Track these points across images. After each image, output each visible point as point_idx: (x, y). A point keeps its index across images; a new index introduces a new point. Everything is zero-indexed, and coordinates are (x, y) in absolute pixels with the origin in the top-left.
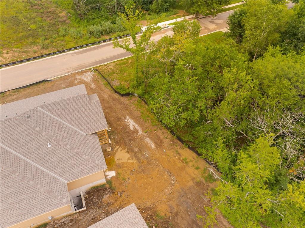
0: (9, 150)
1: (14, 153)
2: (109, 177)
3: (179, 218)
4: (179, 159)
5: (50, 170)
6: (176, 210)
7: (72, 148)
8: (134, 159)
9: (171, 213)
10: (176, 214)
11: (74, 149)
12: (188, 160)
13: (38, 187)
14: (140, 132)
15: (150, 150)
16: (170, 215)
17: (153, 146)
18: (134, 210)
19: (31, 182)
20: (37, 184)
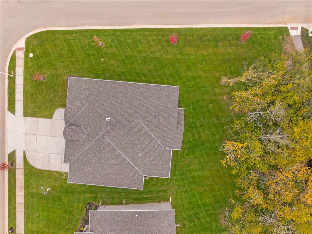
0: (116, 148)
1: (119, 150)
5: (137, 166)
7: (153, 160)
11: (154, 161)
13: (129, 176)
18: (173, 216)
19: (125, 173)
20: (128, 175)
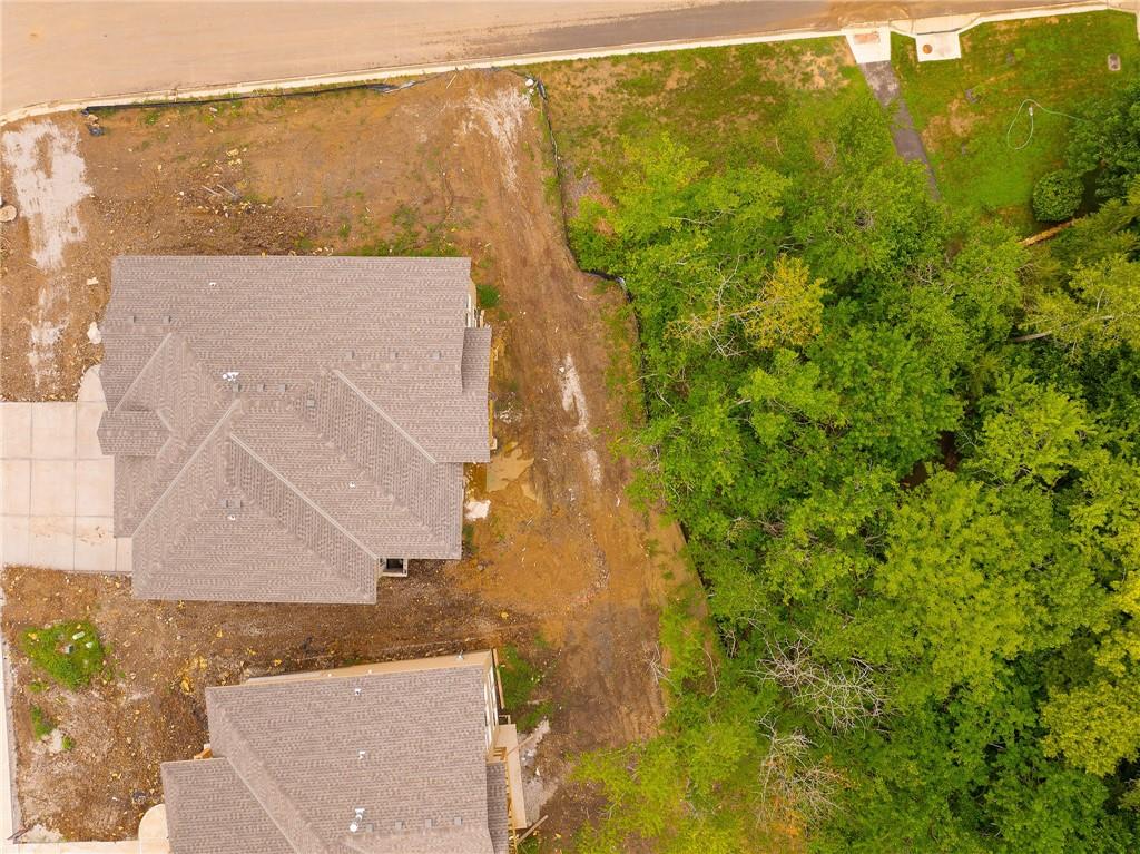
1: (280, 477)
2: (472, 516)
3: (577, 658)
4: (641, 536)
6: (577, 642)
7: (398, 502)
8: (541, 494)
9: (566, 644)
10: (574, 650)
12: (659, 548)
13: (323, 562)
14: (582, 426)
15: (585, 483)
16: (563, 645)
17: (597, 476)
